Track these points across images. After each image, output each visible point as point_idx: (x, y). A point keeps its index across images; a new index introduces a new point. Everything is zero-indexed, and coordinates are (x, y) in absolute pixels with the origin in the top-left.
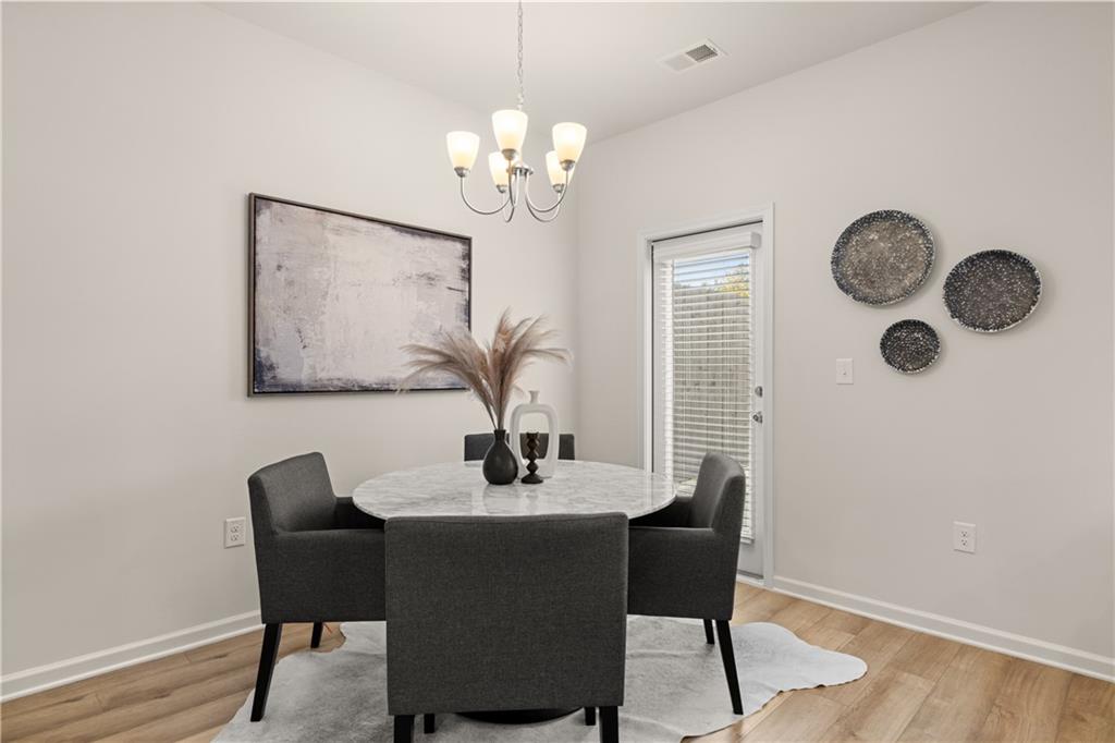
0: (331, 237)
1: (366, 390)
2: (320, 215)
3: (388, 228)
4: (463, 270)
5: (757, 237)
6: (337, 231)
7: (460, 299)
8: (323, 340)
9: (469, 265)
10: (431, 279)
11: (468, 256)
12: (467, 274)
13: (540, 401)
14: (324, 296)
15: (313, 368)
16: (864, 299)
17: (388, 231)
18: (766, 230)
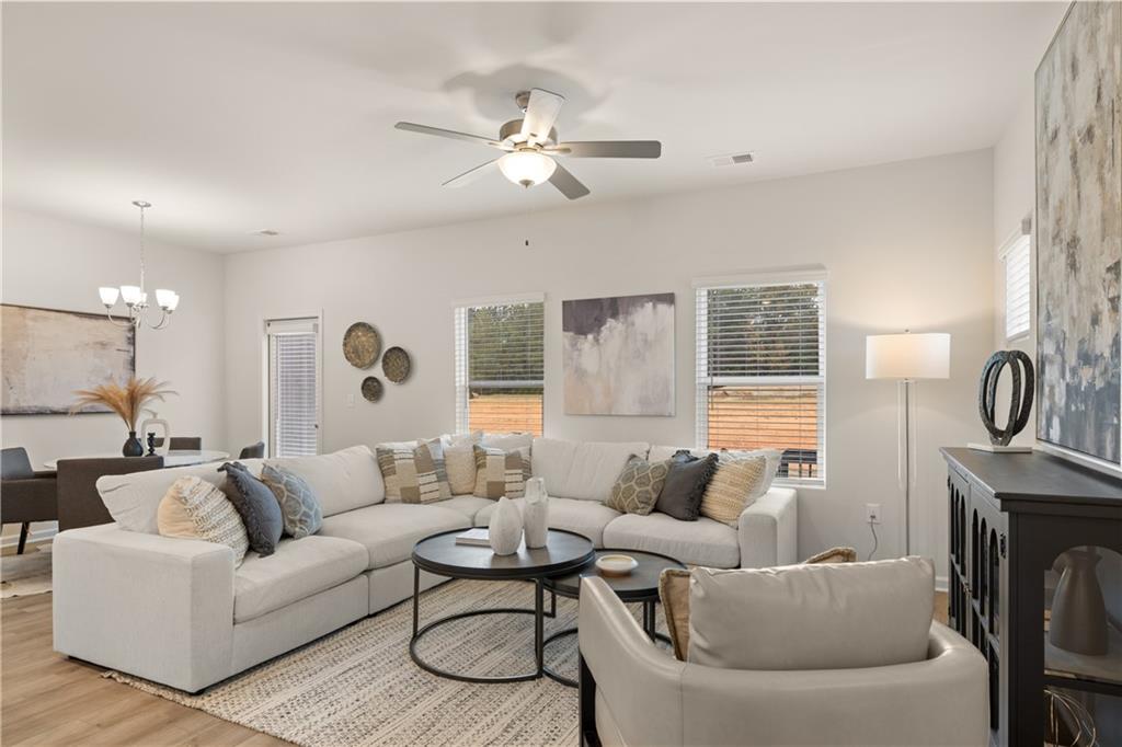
0: (30, 323)
1: (55, 413)
2: (22, 310)
3: (71, 316)
4: (129, 339)
5: (316, 326)
6: (35, 319)
7: (127, 357)
8: (24, 384)
9: (134, 335)
10: (103, 345)
11: (133, 329)
12: (132, 341)
13: (158, 417)
14: (25, 358)
15: (17, 400)
16: (356, 365)
17: (71, 317)
18: (320, 321)
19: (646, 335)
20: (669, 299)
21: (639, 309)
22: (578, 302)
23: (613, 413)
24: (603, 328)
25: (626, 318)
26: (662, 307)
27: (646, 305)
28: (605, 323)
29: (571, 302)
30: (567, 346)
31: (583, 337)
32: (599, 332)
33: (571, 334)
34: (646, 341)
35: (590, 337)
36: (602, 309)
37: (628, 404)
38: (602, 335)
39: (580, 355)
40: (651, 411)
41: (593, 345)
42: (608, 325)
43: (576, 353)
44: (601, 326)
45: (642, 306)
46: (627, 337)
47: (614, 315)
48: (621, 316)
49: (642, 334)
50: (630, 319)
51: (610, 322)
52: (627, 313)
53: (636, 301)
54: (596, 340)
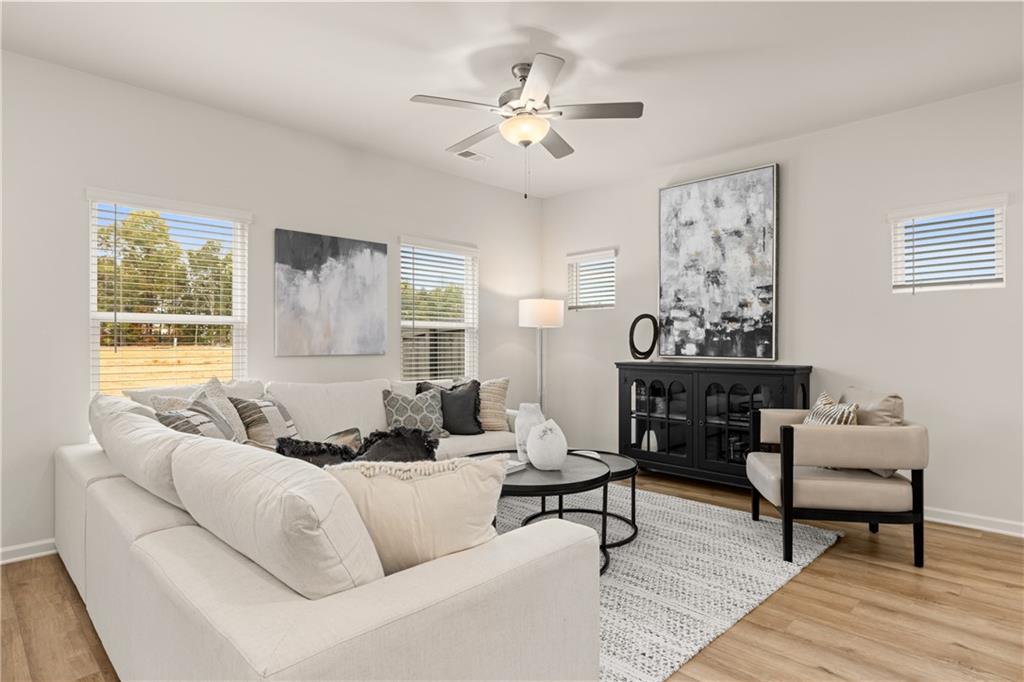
19: (364, 279)
20: (382, 248)
21: (358, 253)
22: (296, 233)
23: (333, 353)
24: (323, 266)
25: (346, 260)
26: (378, 255)
27: (365, 250)
28: (325, 261)
29: (286, 231)
30: (283, 279)
31: (302, 272)
32: (319, 270)
33: (287, 267)
34: (364, 285)
35: (309, 273)
36: (322, 246)
37: (347, 343)
38: (322, 273)
39: (298, 291)
40: (369, 350)
41: (312, 283)
42: (328, 264)
43: (293, 288)
44: (321, 264)
45: (361, 251)
46: (347, 279)
47: (335, 254)
48: (341, 257)
49: (360, 277)
50: (350, 261)
51: (331, 261)
52: (347, 255)
53: (355, 245)
54: (316, 278)
